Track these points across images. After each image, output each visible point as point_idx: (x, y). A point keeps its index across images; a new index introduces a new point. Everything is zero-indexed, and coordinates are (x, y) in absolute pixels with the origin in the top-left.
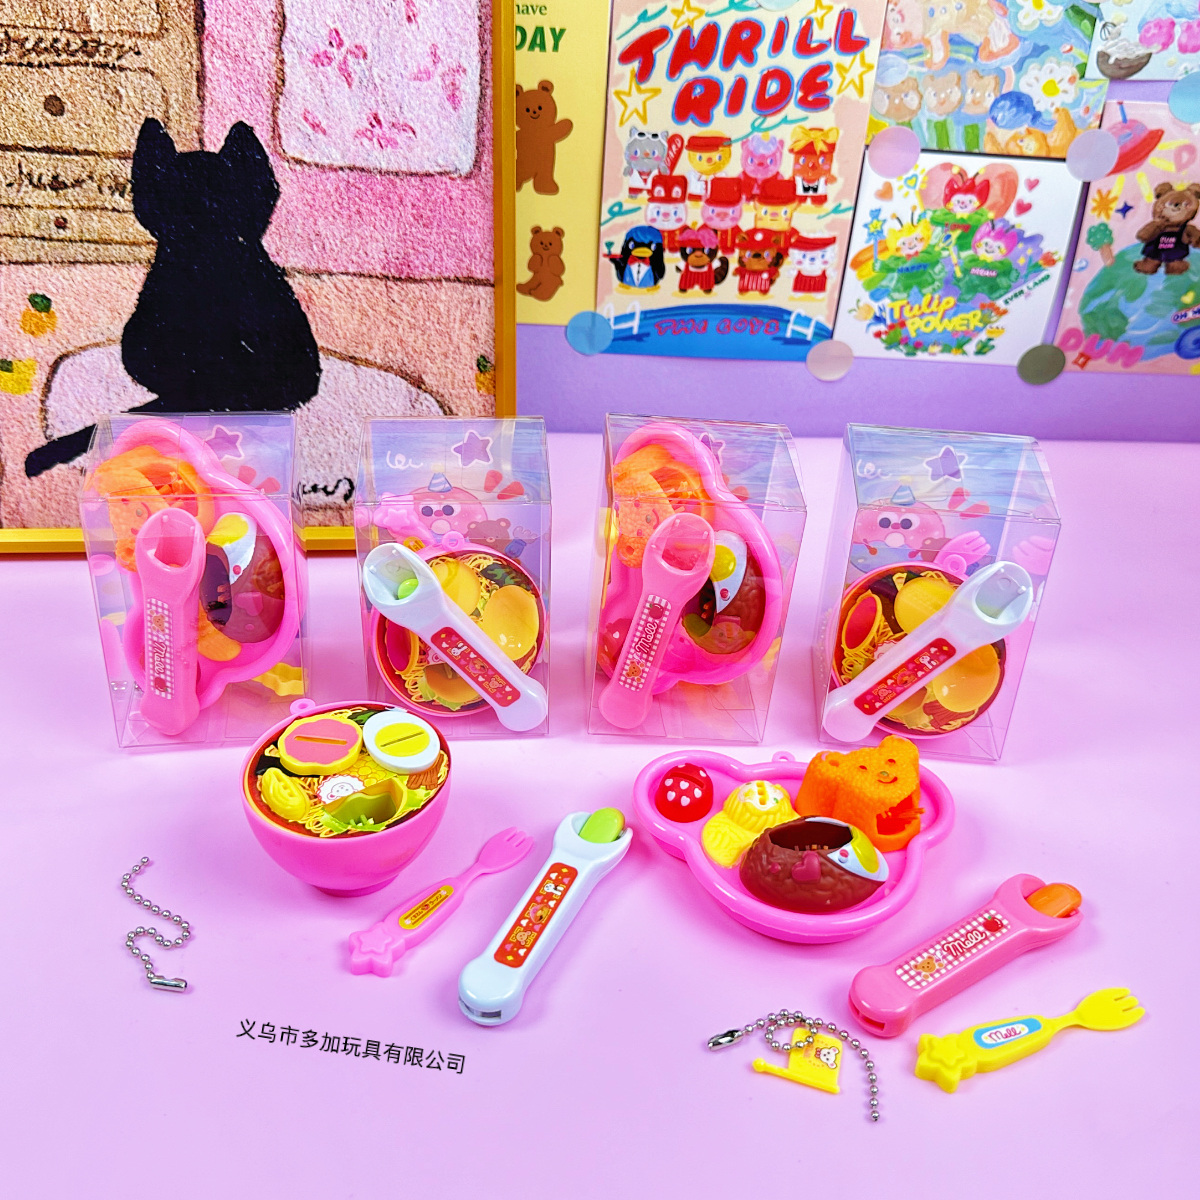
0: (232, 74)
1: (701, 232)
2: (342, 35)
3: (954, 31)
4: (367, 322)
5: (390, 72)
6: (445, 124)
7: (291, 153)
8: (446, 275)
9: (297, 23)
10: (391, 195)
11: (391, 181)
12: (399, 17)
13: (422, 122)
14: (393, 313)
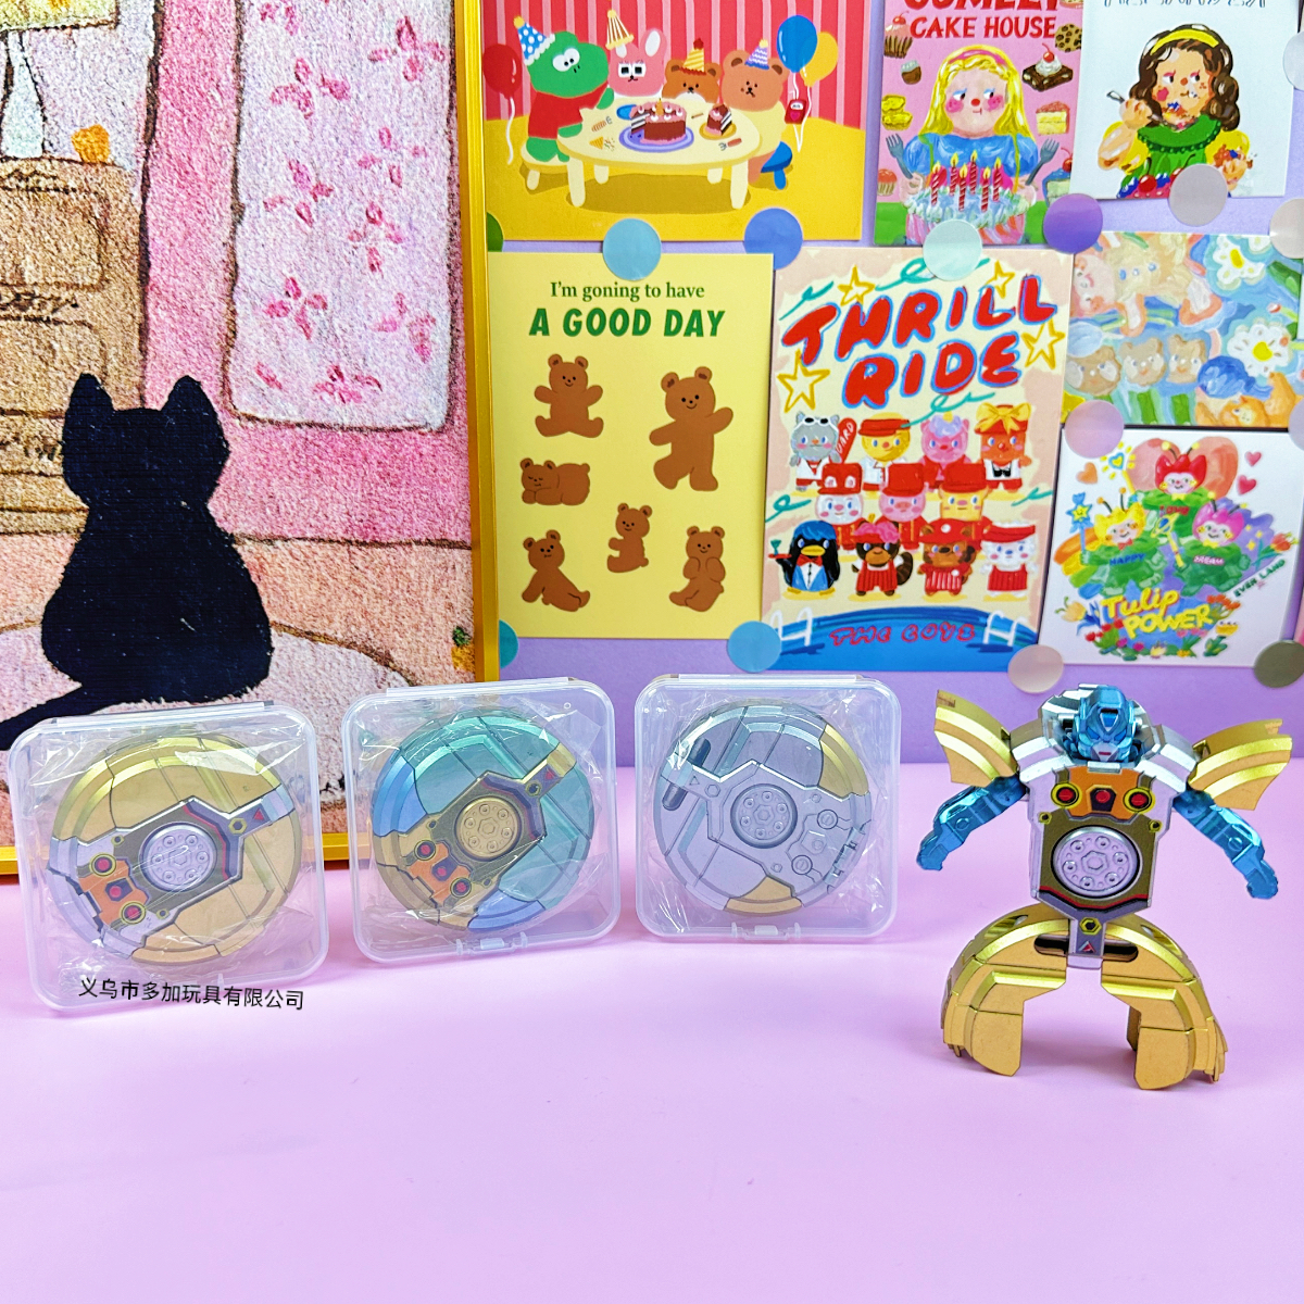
0: (178, 326)
1: (879, 526)
2: (300, 285)
3: (1150, 294)
4: (328, 593)
5: (353, 323)
6: (413, 376)
7: (242, 409)
8: (417, 538)
9: (251, 272)
10: (354, 453)
11: (354, 437)
12: (361, 266)
13: (389, 375)
14: (357, 582)
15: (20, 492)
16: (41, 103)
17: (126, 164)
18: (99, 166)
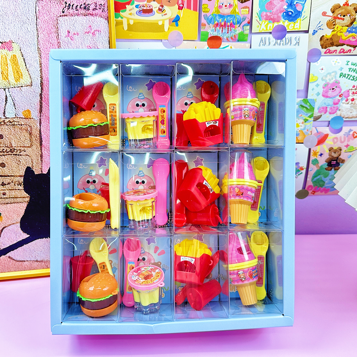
15: (14, 194)
16: (14, 105)
17: (35, 118)
18: (29, 119)
